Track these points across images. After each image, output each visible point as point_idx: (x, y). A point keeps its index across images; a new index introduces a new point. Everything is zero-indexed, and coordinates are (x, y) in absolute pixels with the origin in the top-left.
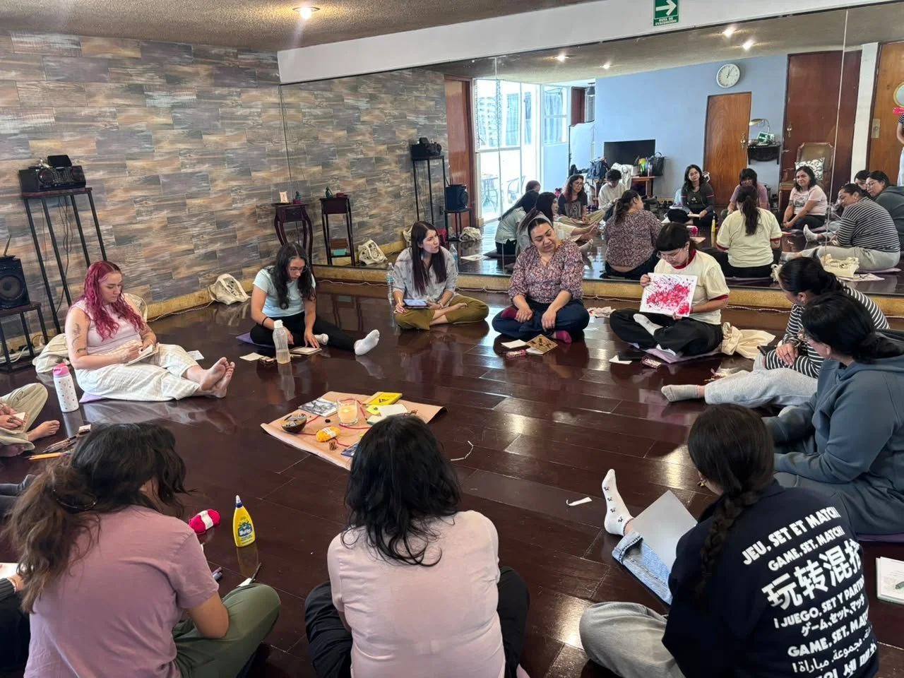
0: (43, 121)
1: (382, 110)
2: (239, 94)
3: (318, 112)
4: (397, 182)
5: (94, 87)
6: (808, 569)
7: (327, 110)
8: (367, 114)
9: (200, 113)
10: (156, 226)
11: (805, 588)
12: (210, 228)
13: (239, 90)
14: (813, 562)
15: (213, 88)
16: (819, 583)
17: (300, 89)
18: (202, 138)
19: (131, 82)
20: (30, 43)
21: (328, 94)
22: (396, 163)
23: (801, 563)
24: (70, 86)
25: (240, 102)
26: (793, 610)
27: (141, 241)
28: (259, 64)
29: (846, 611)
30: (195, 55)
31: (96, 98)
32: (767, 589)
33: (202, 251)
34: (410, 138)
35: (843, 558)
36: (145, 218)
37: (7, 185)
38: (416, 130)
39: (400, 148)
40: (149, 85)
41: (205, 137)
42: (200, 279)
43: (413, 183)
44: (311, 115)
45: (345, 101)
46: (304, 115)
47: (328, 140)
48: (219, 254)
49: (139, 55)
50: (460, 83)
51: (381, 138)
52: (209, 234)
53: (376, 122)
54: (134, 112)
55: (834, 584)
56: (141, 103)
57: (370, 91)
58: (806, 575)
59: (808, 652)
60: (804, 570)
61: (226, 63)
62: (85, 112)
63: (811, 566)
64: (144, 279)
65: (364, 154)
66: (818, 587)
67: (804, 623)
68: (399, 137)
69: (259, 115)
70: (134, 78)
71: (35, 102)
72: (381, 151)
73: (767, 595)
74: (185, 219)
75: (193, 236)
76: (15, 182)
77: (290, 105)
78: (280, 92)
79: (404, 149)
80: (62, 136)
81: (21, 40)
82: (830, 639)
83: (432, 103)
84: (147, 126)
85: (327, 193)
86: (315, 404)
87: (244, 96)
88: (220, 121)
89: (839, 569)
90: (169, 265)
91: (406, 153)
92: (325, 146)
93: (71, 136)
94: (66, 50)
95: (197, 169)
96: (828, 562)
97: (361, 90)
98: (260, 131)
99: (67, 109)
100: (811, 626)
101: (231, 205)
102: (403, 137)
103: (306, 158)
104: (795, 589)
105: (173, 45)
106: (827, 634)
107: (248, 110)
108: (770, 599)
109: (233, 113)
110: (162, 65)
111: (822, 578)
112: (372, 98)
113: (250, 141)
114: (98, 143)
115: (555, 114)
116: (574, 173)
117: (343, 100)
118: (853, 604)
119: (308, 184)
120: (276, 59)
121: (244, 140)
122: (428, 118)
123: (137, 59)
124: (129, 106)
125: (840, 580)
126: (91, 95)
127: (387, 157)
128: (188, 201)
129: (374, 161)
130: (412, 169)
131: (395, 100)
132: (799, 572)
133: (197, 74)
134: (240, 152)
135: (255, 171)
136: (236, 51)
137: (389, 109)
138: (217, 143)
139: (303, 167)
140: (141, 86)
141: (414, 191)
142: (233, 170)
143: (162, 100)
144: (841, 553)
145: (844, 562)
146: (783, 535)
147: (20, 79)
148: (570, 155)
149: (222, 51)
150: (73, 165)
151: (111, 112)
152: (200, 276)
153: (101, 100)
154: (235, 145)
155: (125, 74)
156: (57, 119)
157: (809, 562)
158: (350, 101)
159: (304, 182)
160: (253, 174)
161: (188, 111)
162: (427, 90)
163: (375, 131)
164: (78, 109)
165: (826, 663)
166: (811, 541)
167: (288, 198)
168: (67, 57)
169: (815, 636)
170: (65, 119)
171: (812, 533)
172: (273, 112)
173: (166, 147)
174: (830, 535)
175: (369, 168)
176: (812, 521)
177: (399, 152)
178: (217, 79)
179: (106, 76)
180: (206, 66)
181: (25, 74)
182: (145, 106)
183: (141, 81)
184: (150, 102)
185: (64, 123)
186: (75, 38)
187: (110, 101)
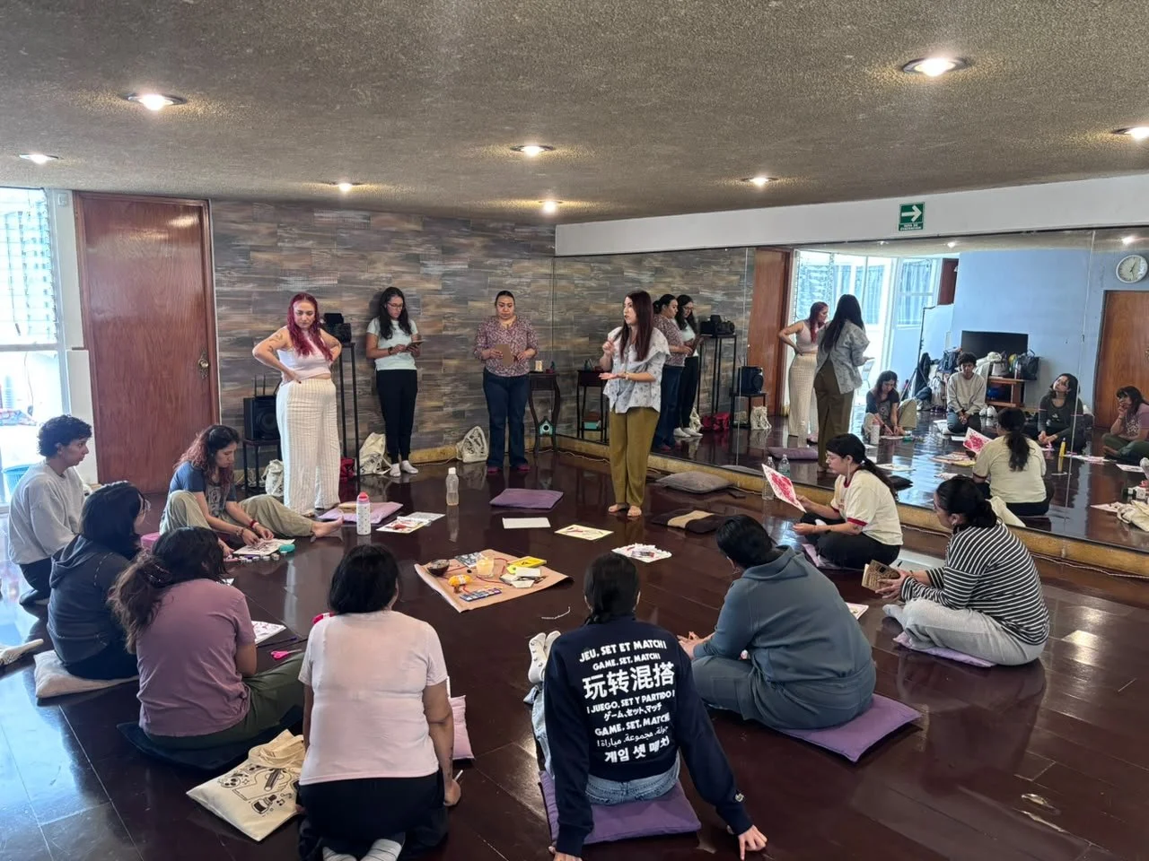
0: (327, 282)
1: (669, 283)
2: (510, 265)
3: (593, 284)
5: (375, 255)
6: (618, 675)
7: (603, 282)
9: (469, 281)
11: (611, 687)
12: (463, 388)
13: (511, 261)
14: (623, 671)
15: (486, 259)
16: (623, 686)
17: (576, 261)
18: (467, 304)
19: (410, 252)
20: (329, 218)
21: (608, 267)
23: (615, 670)
24: (356, 255)
25: (510, 272)
26: (599, 700)
28: (536, 237)
29: (641, 710)
30: (473, 229)
31: (375, 265)
32: (586, 680)
33: (450, 409)
34: (700, 314)
35: (649, 674)
38: (709, 306)
40: (425, 255)
41: (470, 303)
42: (445, 436)
44: (584, 286)
45: (625, 274)
46: (576, 286)
47: (600, 312)
48: (466, 414)
49: (419, 228)
50: (780, 254)
52: (460, 393)
54: (408, 278)
55: (634, 689)
56: (415, 270)
57: (657, 264)
58: (615, 678)
59: (607, 733)
60: (614, 675)
61: (502, 236)
62: (365, 276)
63: (621, 673)
66: (621, 688)
67: (606, 711)
69: (529, 285)
70: (413, 248)
71: (324, 265)
73: (584, 684)
74: (439, 378)
75: (445, 395)
77: (562, 277)
78: (554, 265)
80: (341, 296)
81: (322, 215)
82: (623, 725)
83: (736, 278)
84: (417, 291)
85: (586, 365)
86: (469, 557)
87: (515, 267)
88: (488, 289)
89: (643, 681)
92: (596, 318)
93: (349, 296)
94: (359, 224)
95: (457, 332)
96: (636, 674)
97: (646, 263)
98: (528, 300)
99: (349, 274)
100: (612, 714)
103: (572, 328)
104: (603, 686)
105: (453, 220)
106: (623, 722)
107: (518, 280)
108: (585, 687)
109: (501, 282)
110: (440, 237)
111: (627, 683)
112: (658, 271)
115: (921, 291)
116: (925, 365)
117: (622, 273)
118: (649, 708)
119: (572, 355)
120: (554, 232)
122: (725, 294)
123: (419, 232)
124: (403, 272)
125: (641, 687)
126: (372, 262)
128: (444, 361)
131: (687, 274)
132: (610, 675)
133: (472, 245)
136: (513, 225)
137: (679, 282)
138: (481, 309)
139: (568, 337)
140: (418, 255)
143: (435, 268)
144: (648, 671)
145: (648, 677)
146: (611, 649)
147: (315, 246)
148: (921, 341)
149: (500, 225)
150: (345, 322)
151: (387, 278)
152: (445, 432)
153: (380, 266)
155: (403, 245)
156: (340, 281)
157: (621, 671)
158: (630, 274)
159: (567, 352)
161: (458, 279)
162: (733, 263)
164: (359, 274)
165: (619, 742)
166: (629, 658)
167: (543, 367)
168: (357, 229)
169: (613, 721)
170: (345, 282)
171: (632, 653)
172: (544, 282)
173: (432, 310)
174: (645, 657)
176: (637, 645)
178: (490, 250)
179: (387, 246)
180: (481, 239)
181: (320, 243)
182: (419, 273)
183: (419, 251)
184: (423, 270)
185: (344, 285)
186: (367, 214)
187: (388, 268)
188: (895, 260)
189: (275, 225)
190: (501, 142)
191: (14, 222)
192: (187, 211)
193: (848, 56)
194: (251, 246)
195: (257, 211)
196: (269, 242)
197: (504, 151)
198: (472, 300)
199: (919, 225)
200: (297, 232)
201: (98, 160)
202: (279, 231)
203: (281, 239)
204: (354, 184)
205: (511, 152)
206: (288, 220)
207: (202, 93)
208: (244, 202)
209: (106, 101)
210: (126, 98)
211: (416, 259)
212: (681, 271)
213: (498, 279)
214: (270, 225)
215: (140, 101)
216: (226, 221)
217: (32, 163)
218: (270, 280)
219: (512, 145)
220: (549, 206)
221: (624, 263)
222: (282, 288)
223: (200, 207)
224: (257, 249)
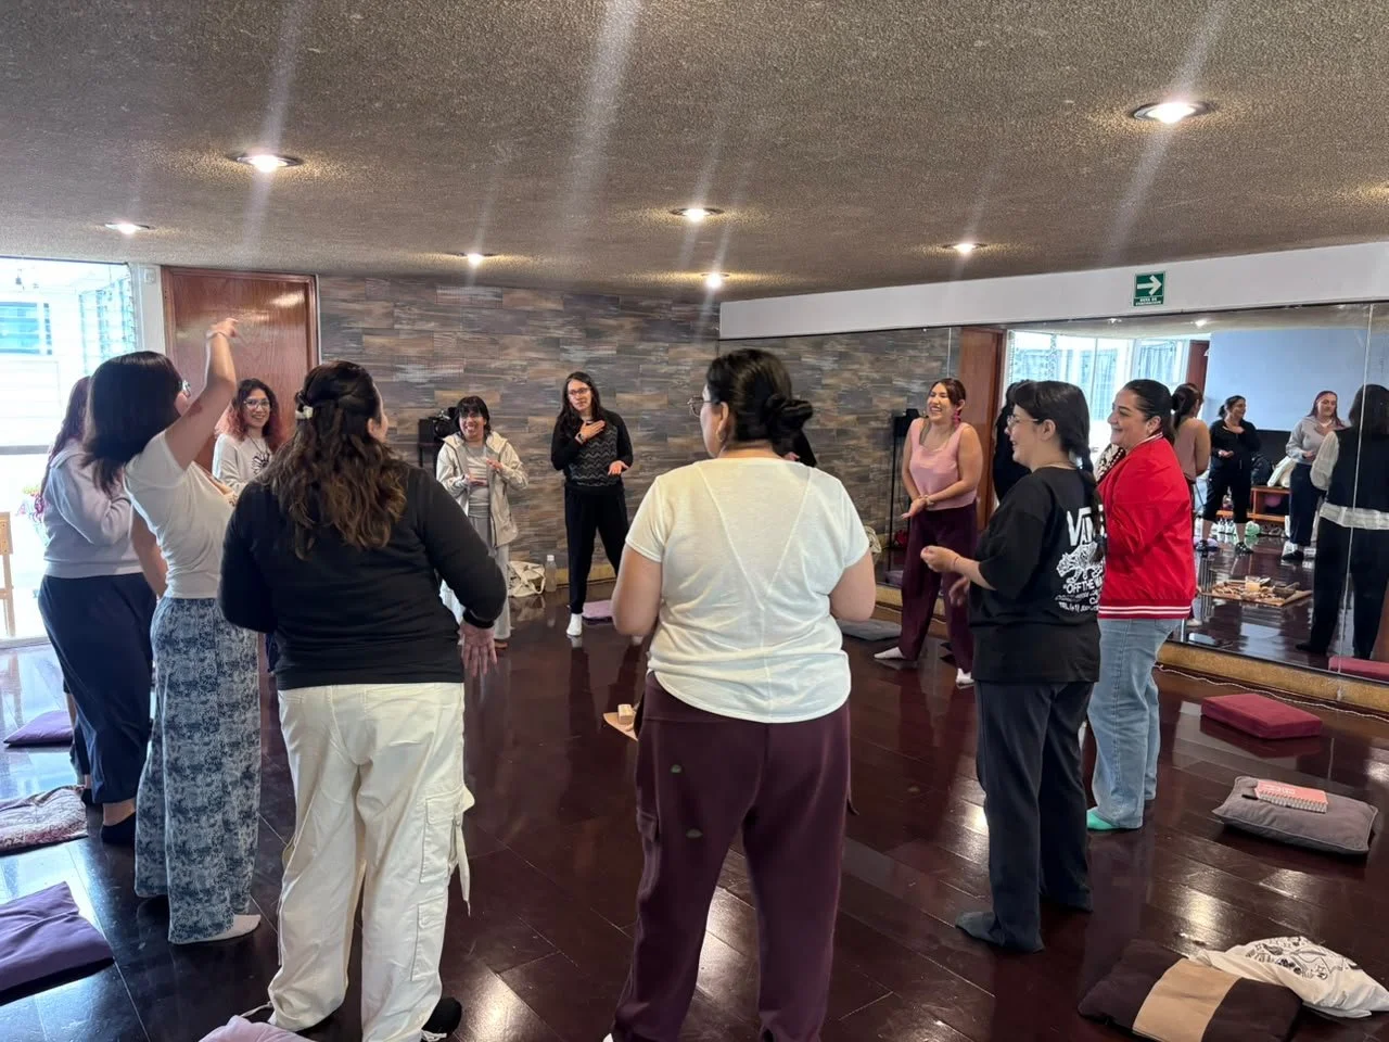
0: (452, 371)
1: (855, 372)
2: (667, 350)
4: (866, 461)
5: (507, 340)
8: (832, 376)
9: (617, 369)
10: (549, 488)
13: (667, 345)
15: (637, 343)
18: (615, 396)
19: (548, 335)
20: (454, 295)
22: (869, 437)
24: (485, 338)
25: (666, 358)
27: (528, 503)
28: (695, 317)
30: (622, 308)
31: (509, 351)
34: (895, 408)
36: (540, 478)
37: (407, 433)
38: (905, 399)
39: (877, 419)
40: (567, 339)
41: (618, 395)
43: (891, 464)
45: (803, 360)
49: (560, 308)
50: (991, 336)
51: (850, 406)
53: (844, 386)
54: (546, 366)
56: (554, 357)
57: (841, 348)
61: (657, 316)
62: (496, 364)
64: (524, 544)
65: (823, 425)
68: (877, 406)
69: (688, 373)
70: (552, 331)
71: (448, 352)
72: (847, 422)
76: (414, 431)
79: (883, 422)
81: (446, 292)
83: (935, 364)
84: (556, 381)
87: (672, 352)
88: (640, 379)
90: (552, 533)
91: (886, 426)
93: (477, 388)
94: (486, 302)
97: (828, 347)
98: (686, 391)
99: (475, 361)
101: (638, 472)
102: (884, 406)
105: (599, 297)
107: (674, 368)
109: (655, 370)
110: (584, 319)
112: (842, 357)
113: (671, 403)
114: (503, 396)
117: (800, 358)
120: (718, 311)
121: (664, 401)
123: (558, 311)
124: (540, 359)
126: (506, 348)
127: (855, 429)
129: (834, 433)
130: (892, 447)
131: (877, 360)
133: (621, 327)
134: (658, 413)
135: (671, 436)
136: (670, 302)
137: (866, 370)
138: (632, 403)
140: (558, 339)
141: (891, 475)
142: (645, 433)
143: (578, 354)
147: (438, 330)
149: (655, 303)
151: (521, 365)
153: (513, 352)
154: (652, 406)
155: (542, 327)
156: (466, 370)
158: (809, 360)
160: (670, 439)
161: (605, 367)
162: (933, 347)
163: (841, 397)
164: (489, 361)
168: (488, 309)
170: (473, 370)
175: (826, 442)
177: (873, 424)
178: (643, 333)
179: (523, 329)
180: (633, 319)
181: (443, 325)
182: (558, 360)
183: (559, 333)
184: (564, 356)
185: (472, 375)
186: (498, 290)
187: (522, 354)
188: (1131, 342)
189: (392, 304)
190: (660, 205)
191: (91, 303)
192: (292, 288)
193: (1068, 102)
194: (363, 328)
195: (370, 287)
196: (385, 324)
197: (662, 215)
198: (621, 392)
199: (1158, 299)
200: (416, 311)
201: (194, 230)
202: (396, 310)
203: (398, 320)
204: (486, 255)
205: (672, 216)
206: (408, 298)
207: (321, 152)
208: (358, 276)
209: (213, 162)
210: (235, 160)
211: (556, 343)
212: (870, 357)
213: (650, 366)
214: (386, 304)
215: (251, 162)
216: (335, 300)
217: (119, 235)
218: (385, 368)
219: (672, 208)
220: (714, 280)
221: (802, 347)
222: (400, 377)
223: (306, 284)
224: (370, 332)
